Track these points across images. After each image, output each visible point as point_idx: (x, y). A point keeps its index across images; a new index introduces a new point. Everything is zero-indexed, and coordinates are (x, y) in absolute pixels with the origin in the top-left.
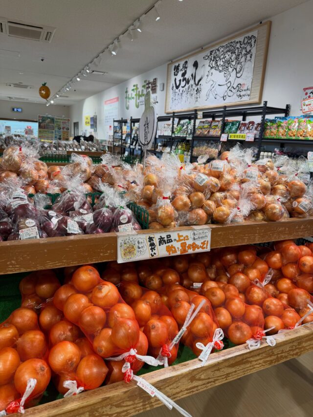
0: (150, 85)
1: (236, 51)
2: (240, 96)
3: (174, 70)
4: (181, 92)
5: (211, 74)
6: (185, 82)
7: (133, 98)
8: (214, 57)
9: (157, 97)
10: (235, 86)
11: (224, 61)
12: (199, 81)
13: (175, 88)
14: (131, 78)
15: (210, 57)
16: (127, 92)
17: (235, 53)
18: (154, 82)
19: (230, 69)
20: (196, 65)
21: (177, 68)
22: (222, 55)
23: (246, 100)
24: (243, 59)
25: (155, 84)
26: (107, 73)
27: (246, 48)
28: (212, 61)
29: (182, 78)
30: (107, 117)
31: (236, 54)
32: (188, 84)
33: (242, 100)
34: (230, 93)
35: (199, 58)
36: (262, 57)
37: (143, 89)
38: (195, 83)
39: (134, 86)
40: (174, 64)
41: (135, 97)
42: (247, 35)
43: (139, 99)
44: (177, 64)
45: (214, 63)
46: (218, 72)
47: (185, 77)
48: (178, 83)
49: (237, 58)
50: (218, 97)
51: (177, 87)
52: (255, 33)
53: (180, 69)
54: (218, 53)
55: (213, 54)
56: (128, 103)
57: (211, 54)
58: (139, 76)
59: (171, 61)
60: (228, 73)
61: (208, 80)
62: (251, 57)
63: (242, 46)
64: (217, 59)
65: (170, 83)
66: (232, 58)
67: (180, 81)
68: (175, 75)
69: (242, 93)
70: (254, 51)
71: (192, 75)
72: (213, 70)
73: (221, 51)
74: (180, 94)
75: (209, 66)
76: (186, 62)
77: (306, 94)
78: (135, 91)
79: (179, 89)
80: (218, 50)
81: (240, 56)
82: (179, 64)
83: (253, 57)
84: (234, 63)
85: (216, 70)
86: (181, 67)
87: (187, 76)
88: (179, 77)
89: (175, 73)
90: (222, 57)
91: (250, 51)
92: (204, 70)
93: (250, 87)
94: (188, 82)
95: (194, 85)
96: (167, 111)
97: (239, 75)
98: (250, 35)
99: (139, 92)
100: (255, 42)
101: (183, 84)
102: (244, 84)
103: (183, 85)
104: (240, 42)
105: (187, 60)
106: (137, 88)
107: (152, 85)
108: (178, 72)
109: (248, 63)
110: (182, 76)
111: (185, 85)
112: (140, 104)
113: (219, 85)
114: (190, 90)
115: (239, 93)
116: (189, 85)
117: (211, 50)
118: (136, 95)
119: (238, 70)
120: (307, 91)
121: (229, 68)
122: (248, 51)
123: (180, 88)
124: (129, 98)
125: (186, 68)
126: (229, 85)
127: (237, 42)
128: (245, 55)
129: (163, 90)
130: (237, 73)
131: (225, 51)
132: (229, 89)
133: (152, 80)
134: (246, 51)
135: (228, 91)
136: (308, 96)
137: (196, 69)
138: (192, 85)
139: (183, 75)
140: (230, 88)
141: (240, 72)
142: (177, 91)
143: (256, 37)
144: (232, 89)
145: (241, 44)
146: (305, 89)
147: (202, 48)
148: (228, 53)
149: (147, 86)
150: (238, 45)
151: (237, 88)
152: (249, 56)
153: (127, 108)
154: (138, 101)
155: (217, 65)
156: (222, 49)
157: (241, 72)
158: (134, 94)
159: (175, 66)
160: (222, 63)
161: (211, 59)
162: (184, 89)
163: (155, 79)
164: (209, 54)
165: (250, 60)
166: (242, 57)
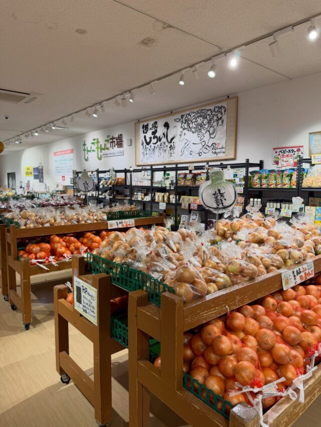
0: (115, 140)
1: (208, 117)
2: (216, 153)
3: (143, 128)
4: (152, 147)
5: (183, 134)
6: (156, 139)
7: (93, 151)
8: (186, 120)
10: (210, 145)
11: (196, 123)
12: (172, 139)
13: (145, 144)
14: (88, 133)
15: (181, 120)
16: (84, 145)
17: (206, 118)
18: (119, 137)
19: (204, 131)
20: (167, 125)
21: (146, 128)
22: (194, 119)
23: (221, 156)
24: (215, 124)
25: (121, 139)
27: (217, 115)
28: (183, 124)
29: (152, 136)
30: (58, 167)
31: (208, 119)
32: (160, 141)
33: (217, 156)
34: (205, 151)
35: (170, 120)
36: (234, 123)
37: (107, 143)
38: (168, 141)
39: (94, 140)
40: (141, 123)
41: (96, 150)
42: (217, 105)
43: (101, 152)
44: (146, 124)
45: (186, 125)
46: (191, 133)
47: (156, 135)
48: (148, 140)
49: (209, 122)
50: (193, 154)
51: (148, 144)
52: (225, 104)
53: (149, 128)
54: (189, 117)
55: (184, 117)
57: (182, 118)
58: (98, 131)
59: (139, 121)
60: (201, 134)
61: (182, 138)
62: (222, 123)
63: (213, 113)
64: (189, 122)
65: (139, 139)
66: (204, 122)
67: (151, 138)
68: (144, 133)
69: (217, 151)
70: (225, 117)
71: (164, 134)
72: (186, 131)
73: (192, 116)
74: (152, 150)
75: (181, 127)
76: (156, 123)
77: (276, 152)
78: (96, 144)
79: (150, 145)
80: (189, 114)
81: (212, 121)
82: (148, 124)
83: (225, 122)
84: (206, 126)
85: (189, 131)
86: (150, 126)
87: (158, 134)
88: (149, 134)
89: (144, 131)
90: (194, 120)
91: (221, 117)
92: (176, 130)
93: (224, 146)
94: (159, 139)
95: (167, 143)
96: (138, 164)
97: (212, 136)
98: (220, 105)
99: (101, 145)
100: (225, 111)
102: (219, 144)
103: (155, 142)
104: (210, 110)
105: (157, 121)
106: (98, 142)
107: (117, 140)
108: (147, 130)
109: (219, 127)
110: (152, 134)
111: (157, 142)
112: (103, 156)
113: (193, 144)
114: (162, 146)
115: (214, 151)
116: (161, 142)
117: (182, 114)
118: (97, 148)
119: (211, 132)
120: (276, 150)
121: (202, 130)
122: (219, 117)
123: (151, 144)
124: (88, 151)
125: (157, 127)
126: (203, 144)
127: (208, 110)
128: (217, 120)
129: (131, 145)
130: (210, 134)
131: (196, 116)
132: (204, 147)
133: (116, 136)
134: (217, 117)
135: (203, 148)
136: (278, 154)
137: (168, 129)
138: (164, 143)
139: (154, 133)
140: (206, 146)
141: (213, 134)
142: (147, 146)
143: (226, 107)
144: (207, 147)
145: (211, 112)
146: (274, 149)
147: (171, 113)
148: (200, 118)
149: (111, 141)
150: (209, 112)
151: (212, 147)
152: (220, 122)
155: (189, 127)
156: (194, 114)
157: (215, 134)
158: (94, 147)
159: (144, 125)
160: (194, 126)
161: (183, 122)
162: (156, 145)
163: (121, 135)
164: (180, 118)
165: (222, 125)
166: (214, 122)
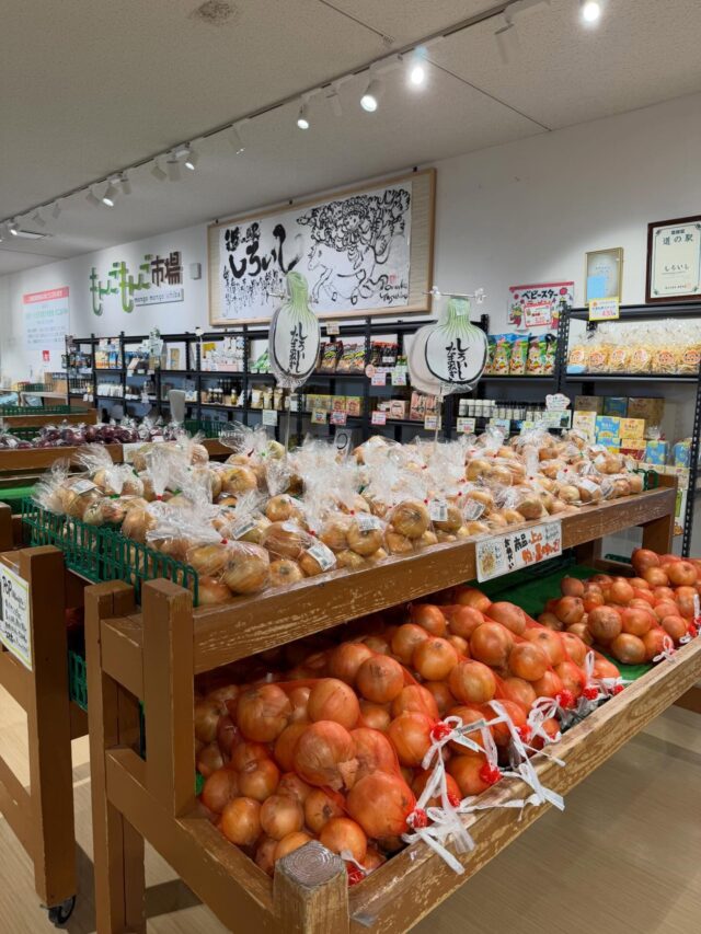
0: (163, 266)
1: (371, 214)
2: (388, 298)
3: (227, 238)
4: (249, 283)
5: (317, 252)
6: (256, 264)
7: (114, 291)
8: (322, 222)
9: (182, 290)
10: (375, 279)
11: (344, 229)
12: (292, 265)
13: (231, 275)
14: (101, 249)
15: (313, 220)
16: (94, 277)
17: (367, 217)
18: (172, 259)
19: (361, 248)
20: (280, 232)
21: (233, 237)
22: (340, 219)
23: (400, 304)
24: (386, 231)
25: (177, 263)
26: (51, 236)
27: (390, 211)
28: (317, 230)
29: (248, 257)
30: (35, 330)
31: (371, 218)
32: (265, 268)
33: (393, 304)
34: (365, 292)
35: (287, 220)
36: (427, 230)
37: (144, 272)
38: (283, 269)
39: (116, 265)
40: (224, 227)
41: (120, 289)
42: (391, 188)
43: (131, 293)
44: (232, 228)
45: (322, 232)
46: (333, 250)
47: (257, 254)
48: (239, 266)
49: (374, 227)
50: (339, 298)
51: (238, 274)
52: (407, 186)
53: (241, 238)
54: (330, 213)
55: (319, 215)
56: (98, 302)
57: (314, 215)
58: (124, 245)
59: (217, 223)
60: (357, 254)
61: (313, 263)
62: (402, 228)
63: (381, 207)
64: (330, 226)
65: (219, 264)
66: (363, 226)
67: (244, 261)
68: (228, 249)
69: (391, 293)
70: (407, 217)
71: (273, 252)
72: (322, 246)
73: (336, 210)
74: (247, 289)
75: (313, 237)
76: (255, 226)
77: (516, 297)
78: (120, 276)
79: (243, 277)
80: (329, 208)
81: (380, 224)
82: (237, 229)
83: (407, 227)
84: (367, 236)
85: (328, 245)
86: (243, 234)
87: (260, 253)
88: (241, 253)
89: (228, 244)
90: (340, 222)
91: (399, 216)
92: (301, 243)
93: (406, 282)
94: (264, 265)
95: (280, 274)
96: (215, 322)
97: (380, 259)
98: (397, 187)
99: (131, 278)
100: (408, 202)
101: (252, 268)
102: (394, 277)
103: (254, 271)
104: (377, 198)
105: (258, 222)
106: (124, 271)
107: (167, 265)
108: (237, 244)
109: (396, 239)
110: (248, 253)
111: (258, 271)
112: (135, 303)
113: (339, 276)
114: (270, 281)
115: (384, 292)
116: (268, 271)
117: (315, 207)
118: (123, 284)
119: (378, 249)
120: (517, 292)
121: (359, 244)
122: (396, 216)
123: (246, 275)
124: (103, 292)
125: (258, 237)
126: (361, 276)
127: (371, 199)
128: (391, 223)
129: (200, 277)
130: (376, 255)
131: (346, 212)
132: (363, 283)
133: (166, 256)
134: (392, 216)
135: (361, 287)
136: (519, 300)
137: (282, 240)
138: (275, 273)
139: (251, 250)
140: (367, 282)
141: (382, 253)
142: (236, 280)
143: (410, 192)
144: (369, 284)
145: (378, 203)
146: (513, 289)
147: (290, 203)
148: (354, 217)
149: (155, 267)
150: (373, 204)
151: (380, 283)
152: (397, 225)
153: (98, 312)
154: (129, 298)
155: (330, 237)
156: (339, 208)
157: (385, 254)
158: (116, 283)
159: (228, 231)
160: (341, 235)
161: (315, 225)
162: (257, 278)
163: (176, 254)
164: (310, 215)
165: (401, 234)
166: (383, 227)
